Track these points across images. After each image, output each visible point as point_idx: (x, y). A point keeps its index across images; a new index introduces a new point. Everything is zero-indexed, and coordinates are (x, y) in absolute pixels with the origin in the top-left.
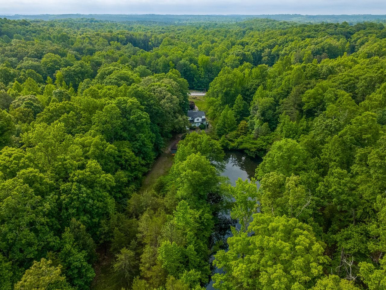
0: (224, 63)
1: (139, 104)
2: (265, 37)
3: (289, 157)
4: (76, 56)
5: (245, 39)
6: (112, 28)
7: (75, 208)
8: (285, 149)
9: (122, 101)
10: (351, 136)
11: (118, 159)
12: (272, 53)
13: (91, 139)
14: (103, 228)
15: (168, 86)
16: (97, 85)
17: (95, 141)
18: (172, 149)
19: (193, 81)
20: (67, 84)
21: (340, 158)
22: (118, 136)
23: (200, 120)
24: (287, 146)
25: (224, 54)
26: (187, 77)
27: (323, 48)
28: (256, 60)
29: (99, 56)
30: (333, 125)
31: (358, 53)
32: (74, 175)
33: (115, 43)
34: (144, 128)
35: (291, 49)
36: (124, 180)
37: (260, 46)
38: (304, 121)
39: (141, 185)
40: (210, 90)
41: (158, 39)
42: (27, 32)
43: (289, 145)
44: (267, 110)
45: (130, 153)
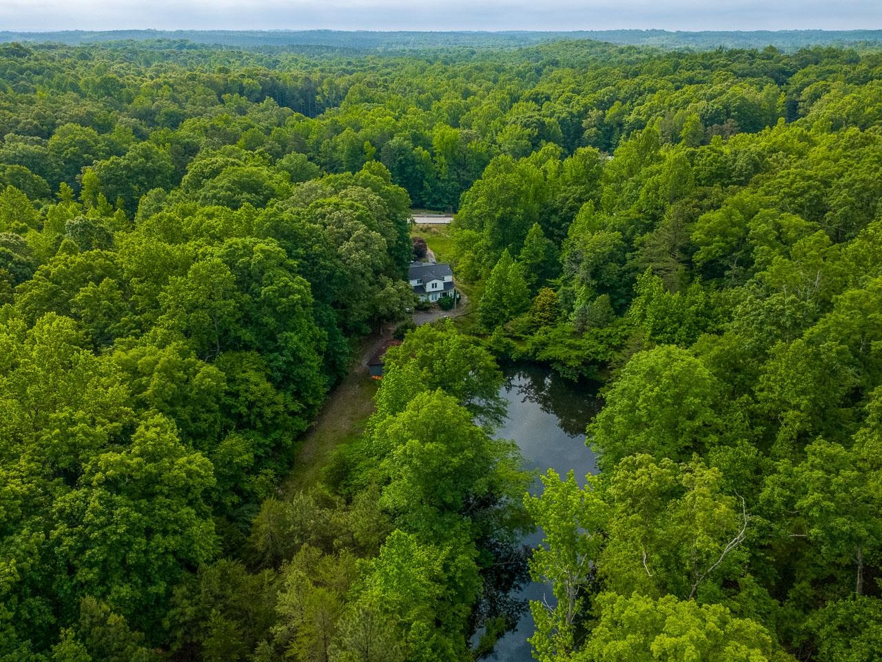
0: (495, 143)
1: (283, 255)
2: (589, 81)
3: (679, 398)
4: (136, 131)
5: (543, 87)
6: (229, 62)
7: (96, 564)
8: (666, 378)
9: (238, 249)
10: (840, 344)
11: (230, 401)
12: (606, 120)
13: (154, 354)
14: (179, 610)
15: (357, 207)
16: (181, 205)
17: (165, 358)
18: (370, 364)
19: (422, 188)
20: (111, 200)
21: (809, 400)
22: (231, 340)
23: (440, 286)
24: (670, 370)
25: (495, 123)
26: (406, 178)
27: (726, 107)
28: (569, 136)
29: (193, 130)
30: (788, 312)
31: (808, 120)
32: (95, 466)
33: (234, 99)
34: (298, 318)
35: (652, 111)
36: (243, 461)
37: (578, 103)
38: (698, 289)
39: (291, 464)
40: (463, 212)
41: (337, 87)
42: (21, 72)
43: (678, 367)
44: (606, 263)
45: (262, 386)
